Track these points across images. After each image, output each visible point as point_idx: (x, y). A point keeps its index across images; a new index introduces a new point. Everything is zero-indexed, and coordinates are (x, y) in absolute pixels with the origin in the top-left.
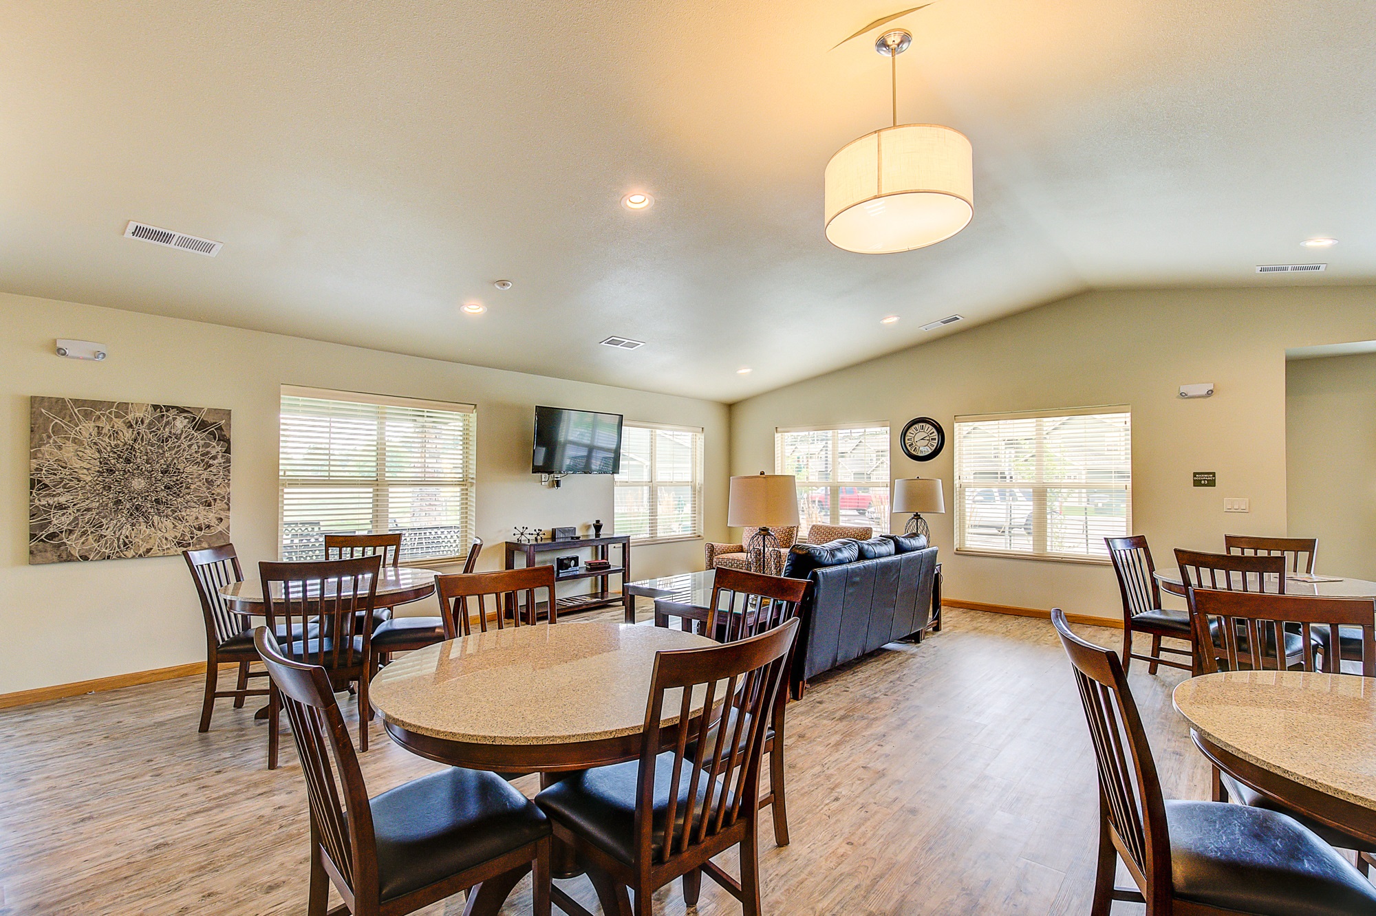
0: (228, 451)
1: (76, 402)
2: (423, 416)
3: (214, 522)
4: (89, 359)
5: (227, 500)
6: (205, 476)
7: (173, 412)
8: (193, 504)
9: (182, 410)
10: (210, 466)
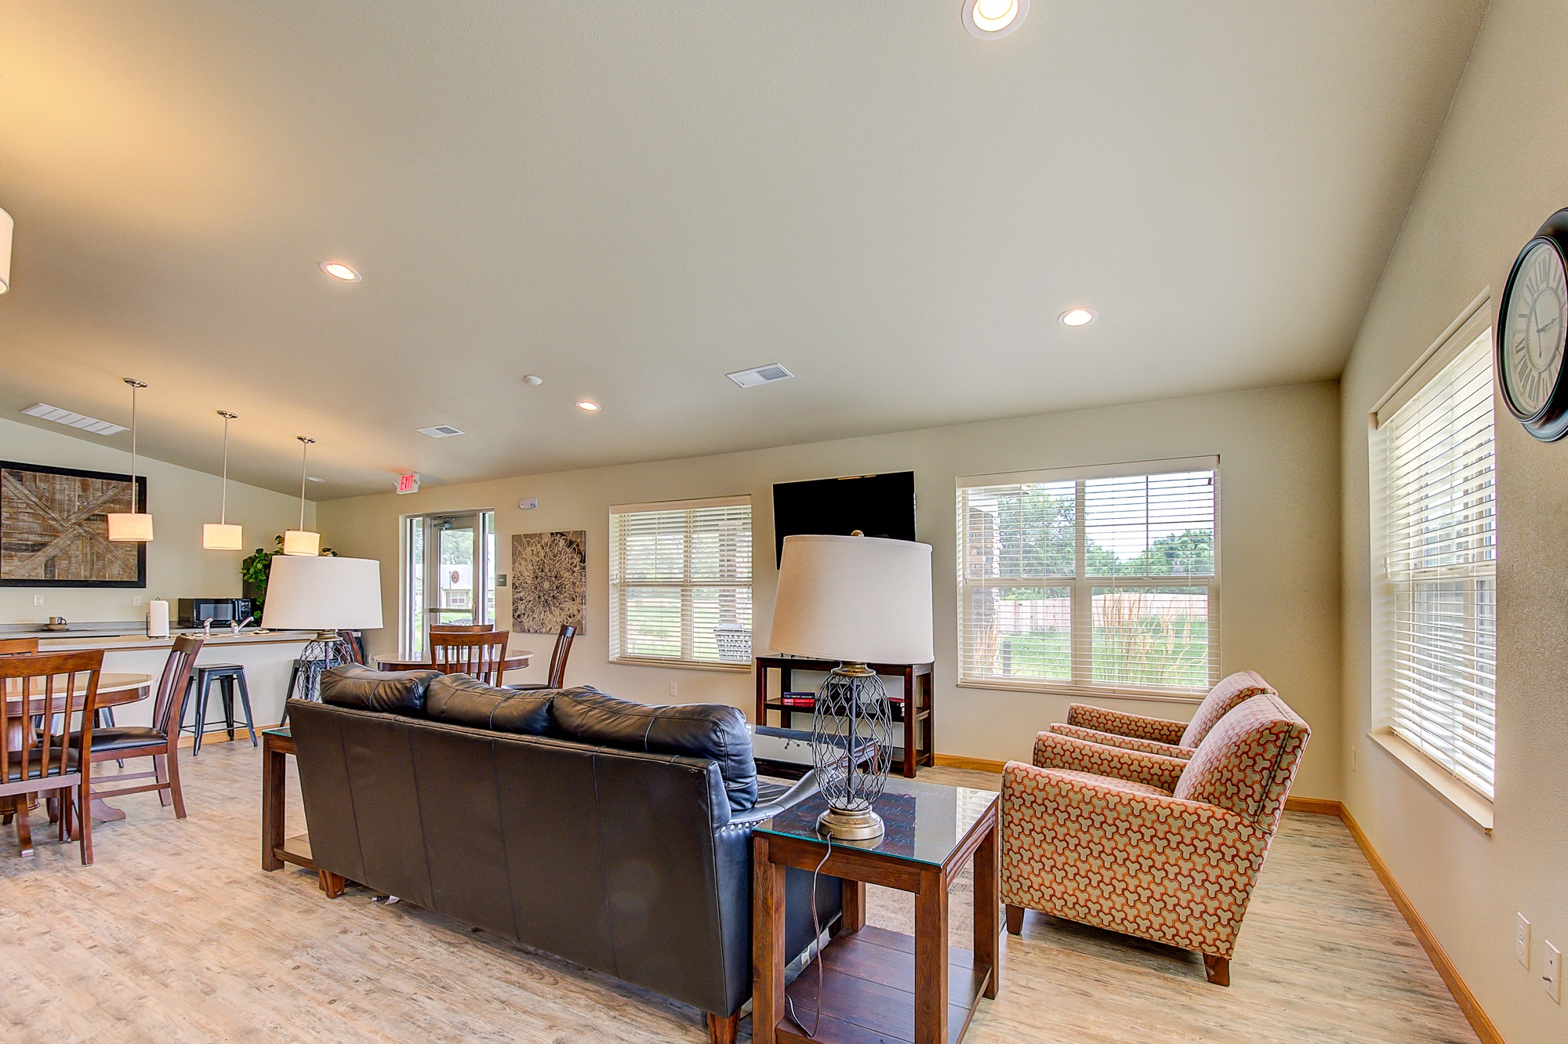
0: (583, 561)
1: (526, 536)
2: (724, 519)
3: (576, 613)
4: (529, 509)
5: (583, 597)
6: (571, 580)
7: (559, 535)
8: (567, 599)
9: (562, 534)
10: (574, 572)
